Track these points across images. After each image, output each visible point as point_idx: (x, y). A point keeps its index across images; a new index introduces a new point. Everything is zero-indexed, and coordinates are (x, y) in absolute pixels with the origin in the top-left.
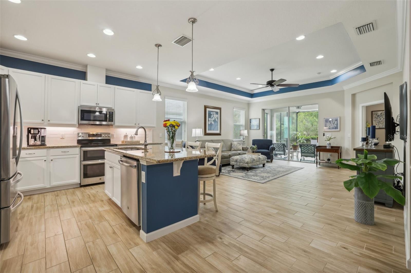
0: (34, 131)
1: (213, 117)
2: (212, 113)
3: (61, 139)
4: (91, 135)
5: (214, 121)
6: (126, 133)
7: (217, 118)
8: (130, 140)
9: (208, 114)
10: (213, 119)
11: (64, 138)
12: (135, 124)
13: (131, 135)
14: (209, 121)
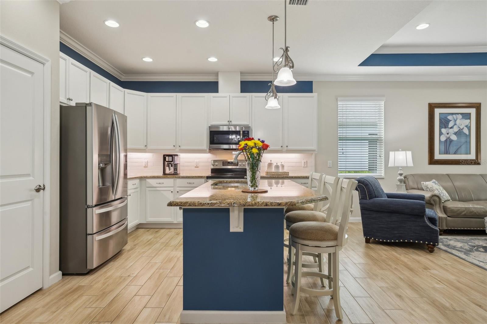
0: (168, 158)
1: (455, 124)
2: (450, 117)
3: (195, 167)
4: (226, 163)
5: (455, 134)
6: (271, 161)
7: (466, 126)
8: (274, 171)
9: (440, 120)
10: (456, 129)
11: (198, 167)
12: (282, 147)
13: (277, 164)
14: (441, 134)
